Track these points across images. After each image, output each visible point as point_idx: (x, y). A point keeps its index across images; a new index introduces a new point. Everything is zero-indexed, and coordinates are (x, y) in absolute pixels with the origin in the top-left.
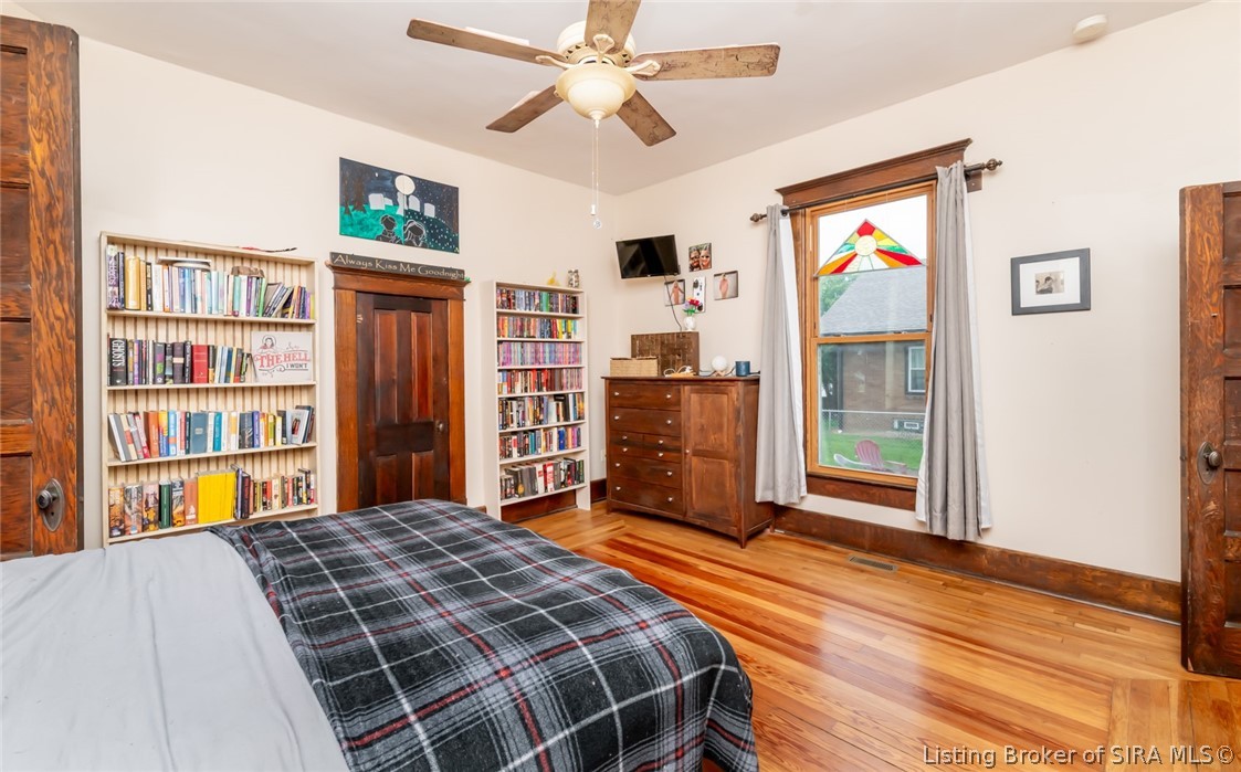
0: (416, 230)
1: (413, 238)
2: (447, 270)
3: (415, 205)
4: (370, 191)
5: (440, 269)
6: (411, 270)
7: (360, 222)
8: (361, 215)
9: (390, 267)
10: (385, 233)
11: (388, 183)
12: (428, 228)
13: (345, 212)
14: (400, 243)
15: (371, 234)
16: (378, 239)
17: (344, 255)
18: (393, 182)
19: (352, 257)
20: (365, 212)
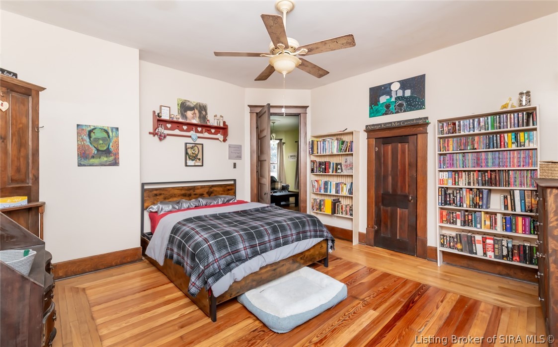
0: (401, 105)
1: (400, 109)
2: (417, 119)
3: (400, 94)
4: (380, 96)
5: (413, 120)
6: (397, 124)
7: (376, 110)
8: (377, 107)
9: (388, 125)
10: (386, 111)
11: (388, 89)
12: (407, 102)
13: (371, 108)
14: (393, 113)
15: (380, 114)
16: (383, 115)
17: (370, 125)
18: (390, 88)
19: (373, 125)
20: (378, 105)
